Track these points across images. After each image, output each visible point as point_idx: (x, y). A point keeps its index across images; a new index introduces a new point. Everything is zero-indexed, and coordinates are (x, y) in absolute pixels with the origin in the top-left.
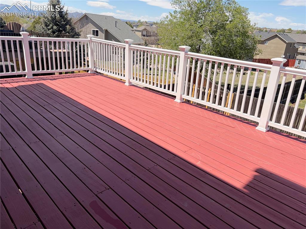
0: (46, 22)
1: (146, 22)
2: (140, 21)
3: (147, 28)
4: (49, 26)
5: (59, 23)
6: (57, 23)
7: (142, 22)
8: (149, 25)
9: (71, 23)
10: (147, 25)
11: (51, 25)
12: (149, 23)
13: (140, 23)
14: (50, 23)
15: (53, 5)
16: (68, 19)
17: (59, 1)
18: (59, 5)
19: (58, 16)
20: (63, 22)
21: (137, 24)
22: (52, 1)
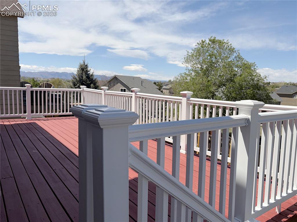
0: (74, 83)
2: (170, 80)
4: (76, 85)
5: (85, 83)
6: (84, 82)
9: (96, 82)
11: (78, 85)
14: (78, 83)
15: (82, 69)
16: (94, 79)
17: (86, 65)
18: (86, 68)
19: (85, 77)
20: (88, 82)
21: (168, 84)
22: (81, 66)
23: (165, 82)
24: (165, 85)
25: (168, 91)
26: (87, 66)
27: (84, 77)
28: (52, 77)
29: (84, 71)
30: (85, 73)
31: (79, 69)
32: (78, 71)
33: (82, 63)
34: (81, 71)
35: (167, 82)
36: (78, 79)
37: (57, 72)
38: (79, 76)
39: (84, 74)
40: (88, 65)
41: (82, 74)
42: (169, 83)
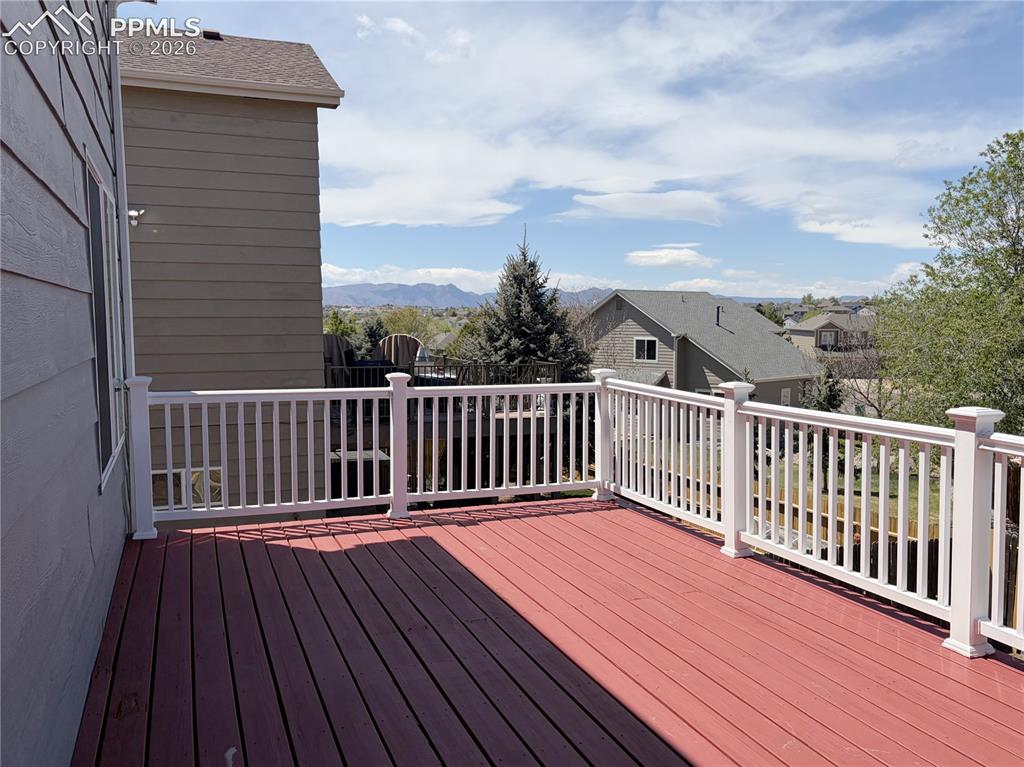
1: (835, 301)
2: (810, 297)
3: (837, 322)
4: (498, 339)
5: (528, 329)
6: (524, 328)
7: (820, 302)
8: (846, 309)
9: (565, 326)
10: (837, 308)
11: (505, 337)
12: (847, 301)
13: (809, 306)
15: (515, 278)
16: (558, 314)
17: (533, 265)
18: (532, 275)
19: (529, 308)
20: (541, 325)
21: (800, 310)
22: (514, 267)
23: (788, 304)
24: (791, 316)
25: (812, 340)
26: (535, 268)
27: (526, 309)
28: (385, 303)
29: (525, 287)
30: (527, 292)
31: (504, 280)
32: (503, 286)
33: (517, 257)
34: (515, 286)
35: (795, 305)
36: (503, 317)
37: (400, 285)
38: (507, 305)
39: (524, 296)
40: (538, 264)
41: (519, 298)
42: (805, 308)
